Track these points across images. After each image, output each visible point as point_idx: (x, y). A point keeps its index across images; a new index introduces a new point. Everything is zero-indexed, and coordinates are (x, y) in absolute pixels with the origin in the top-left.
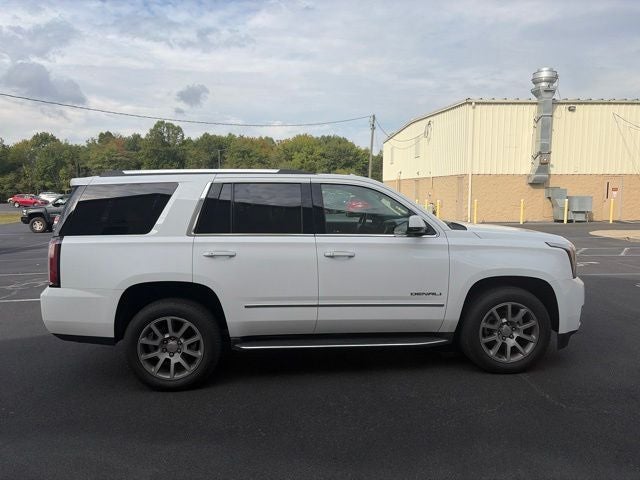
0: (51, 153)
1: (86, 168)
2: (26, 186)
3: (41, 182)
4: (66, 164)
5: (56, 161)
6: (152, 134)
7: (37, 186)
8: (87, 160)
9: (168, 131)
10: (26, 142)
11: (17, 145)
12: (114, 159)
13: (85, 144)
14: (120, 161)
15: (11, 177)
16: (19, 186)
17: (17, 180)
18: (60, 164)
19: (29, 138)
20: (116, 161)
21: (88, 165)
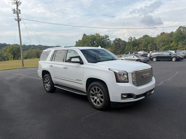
0: (146, 40)
1: (155, 44)
2: (140, 49)
3: (143, 48)
4: (150, 43)
5: (148, 42)
6: (177, 31)
7: (142, 49)
8: (156, 41)
9: (183, 29)
10: (141, 38)
11: (139, 39)
12: (164, 40)
13: (156, 37)
14: (166, 41)
15: (137, 47)
16: (138, 49)
17: (138, 48)
18: (148, 43)
19: (142, 37)
20: (164, 41)
21: (156, 43)
